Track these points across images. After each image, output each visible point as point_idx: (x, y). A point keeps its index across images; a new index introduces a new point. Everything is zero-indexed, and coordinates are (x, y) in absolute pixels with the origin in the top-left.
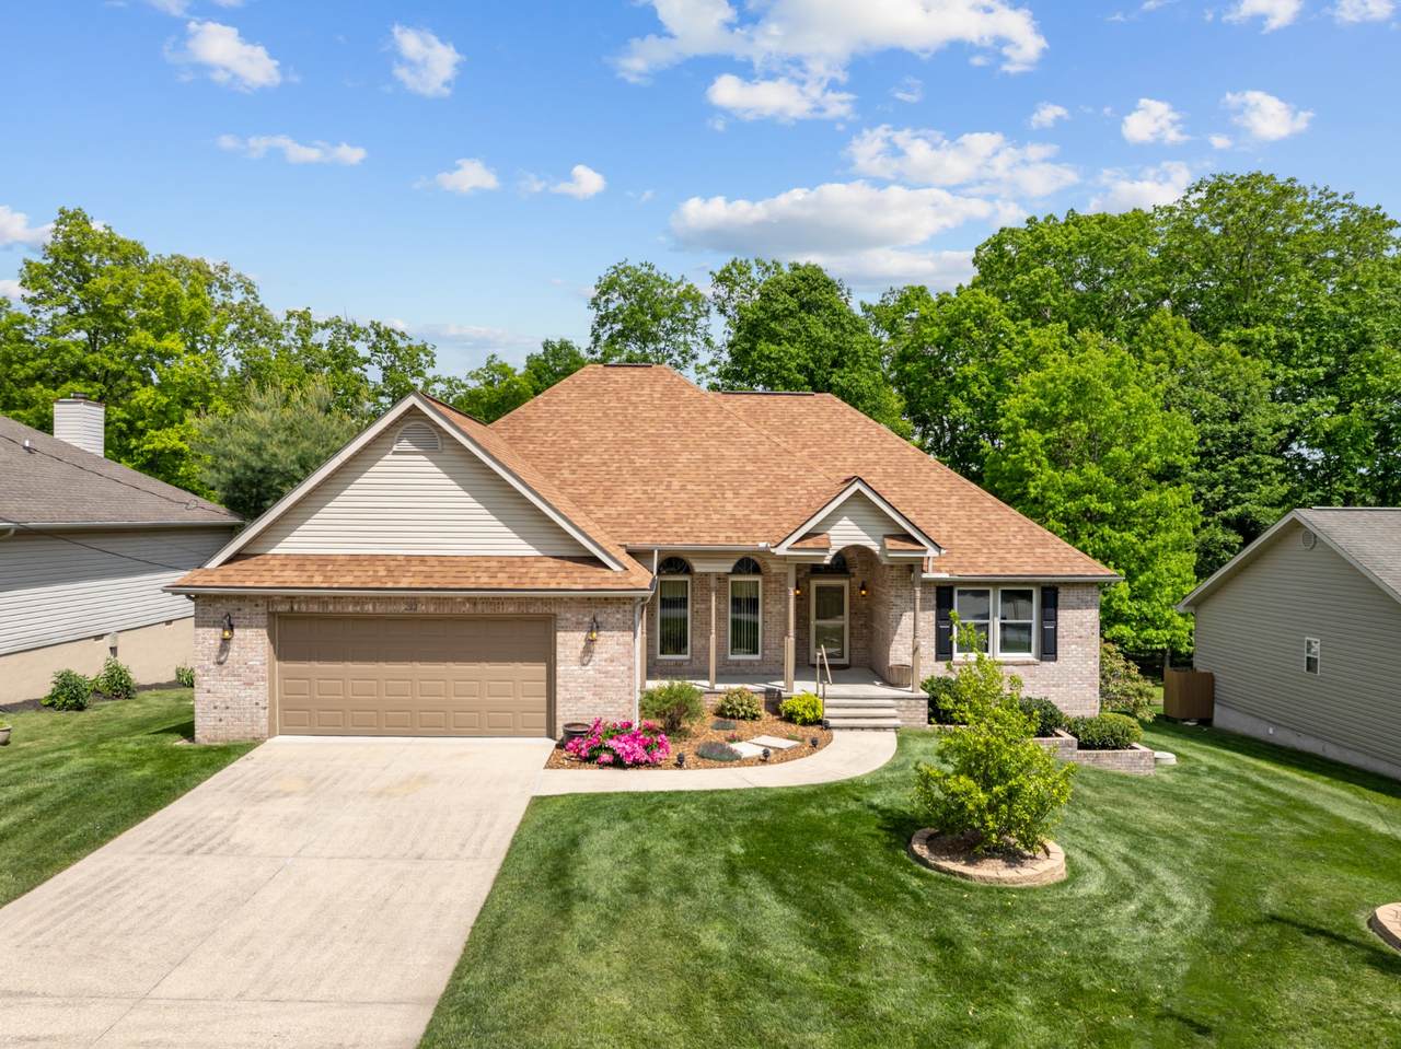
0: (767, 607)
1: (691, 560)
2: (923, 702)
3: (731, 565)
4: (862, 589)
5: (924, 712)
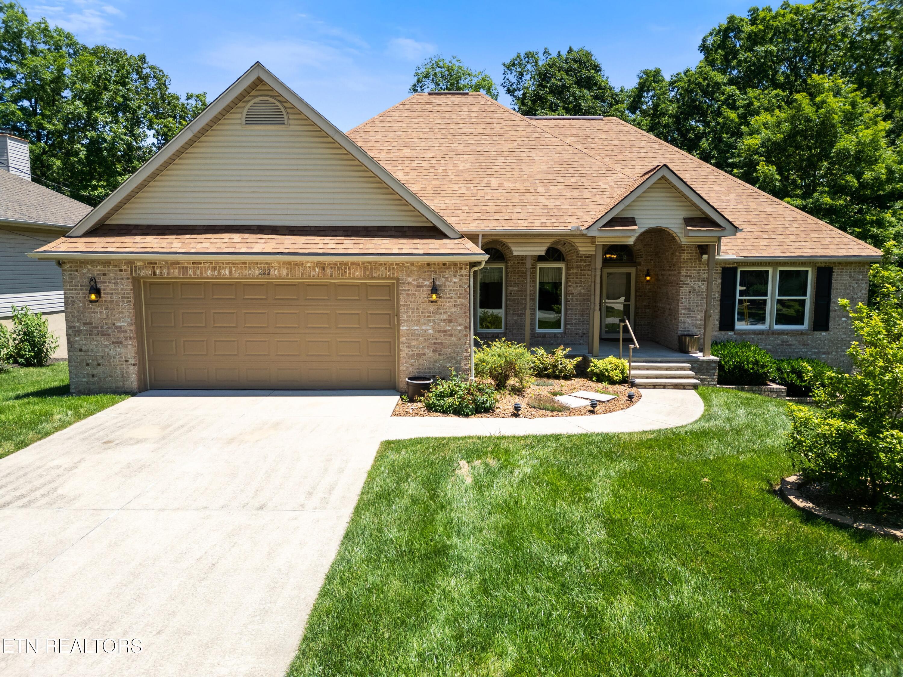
0: (569, 288)
1: (510, 245)
2: (714, 365)
3: (545, 249)
4: (646, 276)
5: (714, 373)
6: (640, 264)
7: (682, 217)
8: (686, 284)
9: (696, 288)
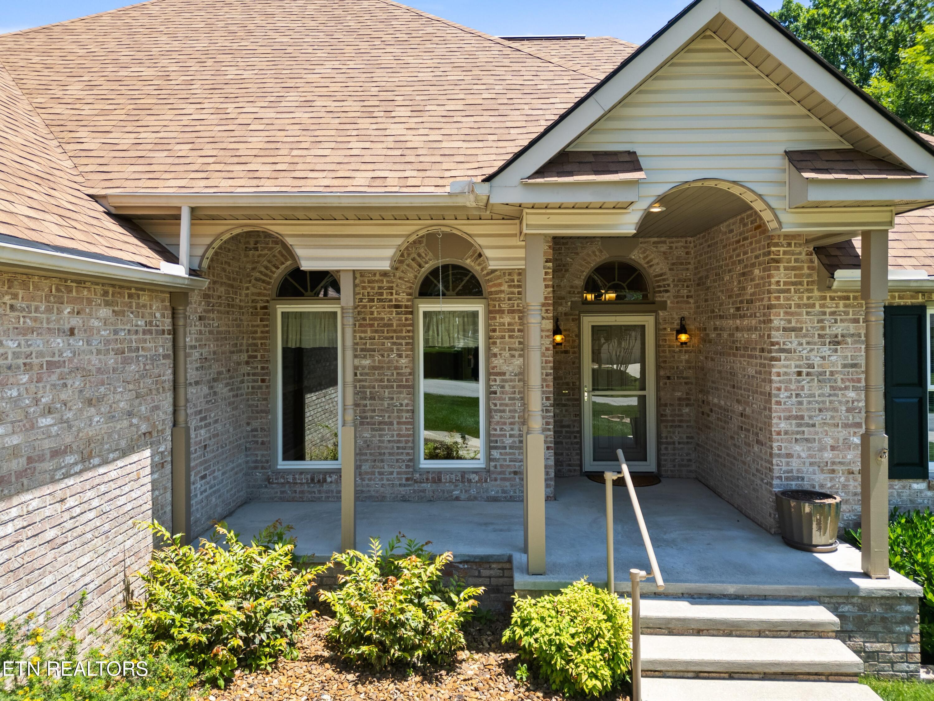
0: (496, 362)
1: (290, 241)
2: (908, 608)
3: (390, 252)
4: (679, 332)
5: (909, 635)
6: (663, 306)
7: (781, 150)
8: (788, 351)
9: (817, 361)
